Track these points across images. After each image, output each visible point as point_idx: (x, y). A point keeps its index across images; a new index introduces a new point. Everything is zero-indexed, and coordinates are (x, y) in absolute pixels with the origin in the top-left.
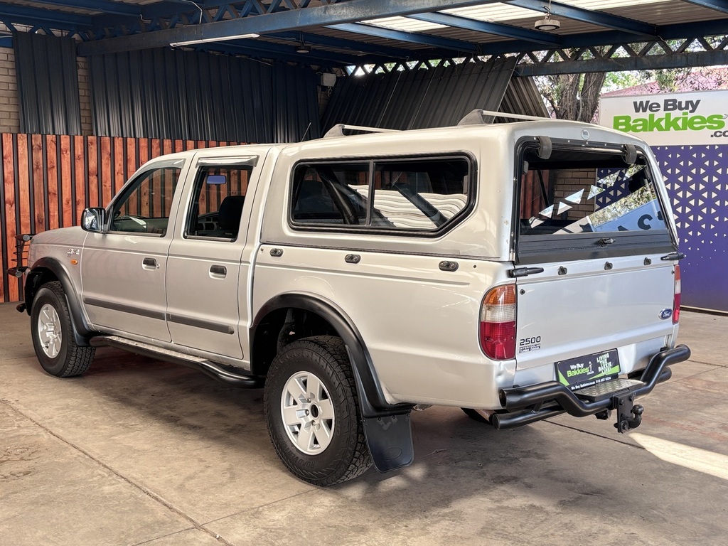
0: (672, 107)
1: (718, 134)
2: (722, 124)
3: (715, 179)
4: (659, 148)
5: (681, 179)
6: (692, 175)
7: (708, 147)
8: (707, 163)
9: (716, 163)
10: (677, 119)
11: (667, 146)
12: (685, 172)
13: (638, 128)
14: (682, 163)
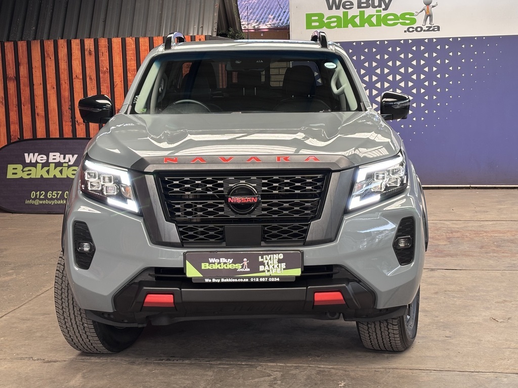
0: (365, 5)
1: (411, 30)
2: (414, 21)
3: (410, 70)
4: (354, 44)
5: (378, 71)
6: (388, 67)
7: (402, 42)
8: (402, 56)
9: (410, 56)
10: (371, 16)
11: (363, 42)
12: (382, 64)
13: (332, 25)
14: (378, 57)
